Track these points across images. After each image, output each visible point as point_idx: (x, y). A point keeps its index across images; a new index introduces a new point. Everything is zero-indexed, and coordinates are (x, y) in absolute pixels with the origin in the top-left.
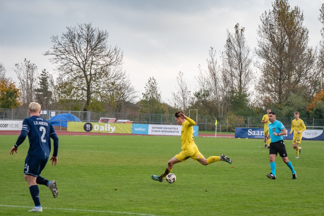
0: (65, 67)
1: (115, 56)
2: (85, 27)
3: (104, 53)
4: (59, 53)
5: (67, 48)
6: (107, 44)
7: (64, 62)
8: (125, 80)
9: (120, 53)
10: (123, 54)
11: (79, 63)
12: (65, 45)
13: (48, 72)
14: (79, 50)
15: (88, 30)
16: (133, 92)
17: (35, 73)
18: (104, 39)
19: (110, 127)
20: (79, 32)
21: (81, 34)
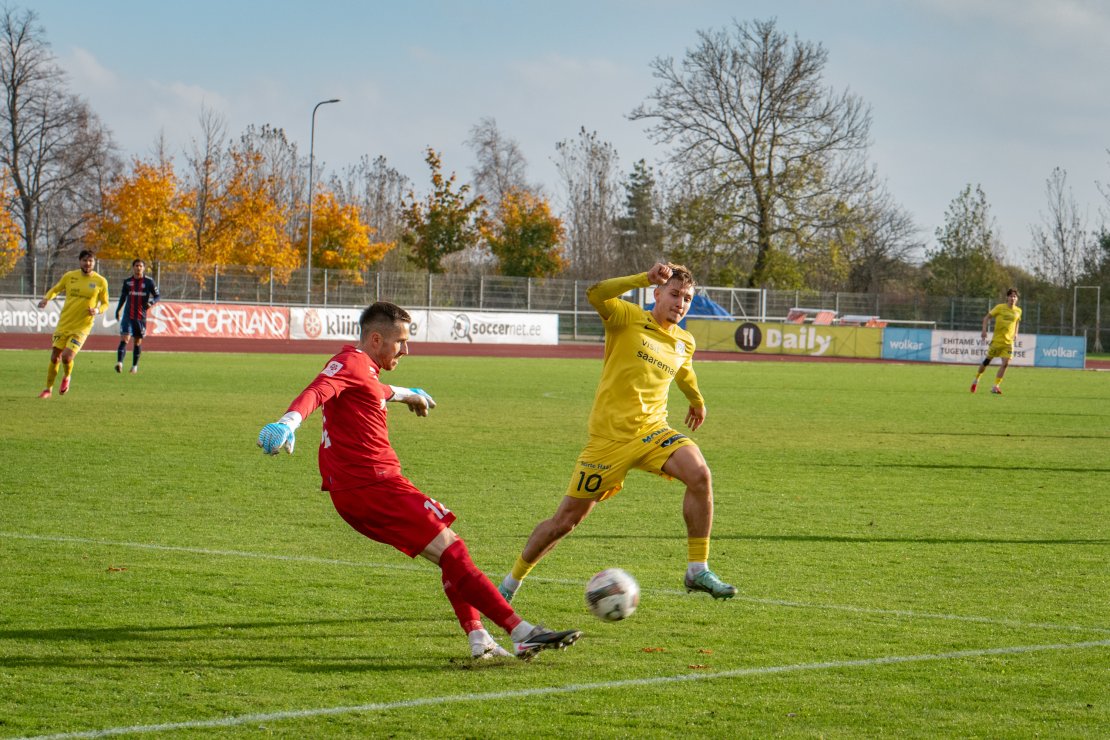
0: (695, 153)
1: (846, 122)
2: (757, 30)
3: (809, 111)
4: (676, 111)
5: (698, 96)
6: (823, 83)
7: (692, 137)
8: (873, 194)
9: (861, 114)
10: (870, 115)
11: (736, 141)
12: (692, 85)
13: (651, 169)
14: (733, 100)
15: (765, 39)
16: (907, 230)
17: (612, 169)
18: (811, 71)
19: (815, 338)
20: (734, 43)
21: (741, 52)
